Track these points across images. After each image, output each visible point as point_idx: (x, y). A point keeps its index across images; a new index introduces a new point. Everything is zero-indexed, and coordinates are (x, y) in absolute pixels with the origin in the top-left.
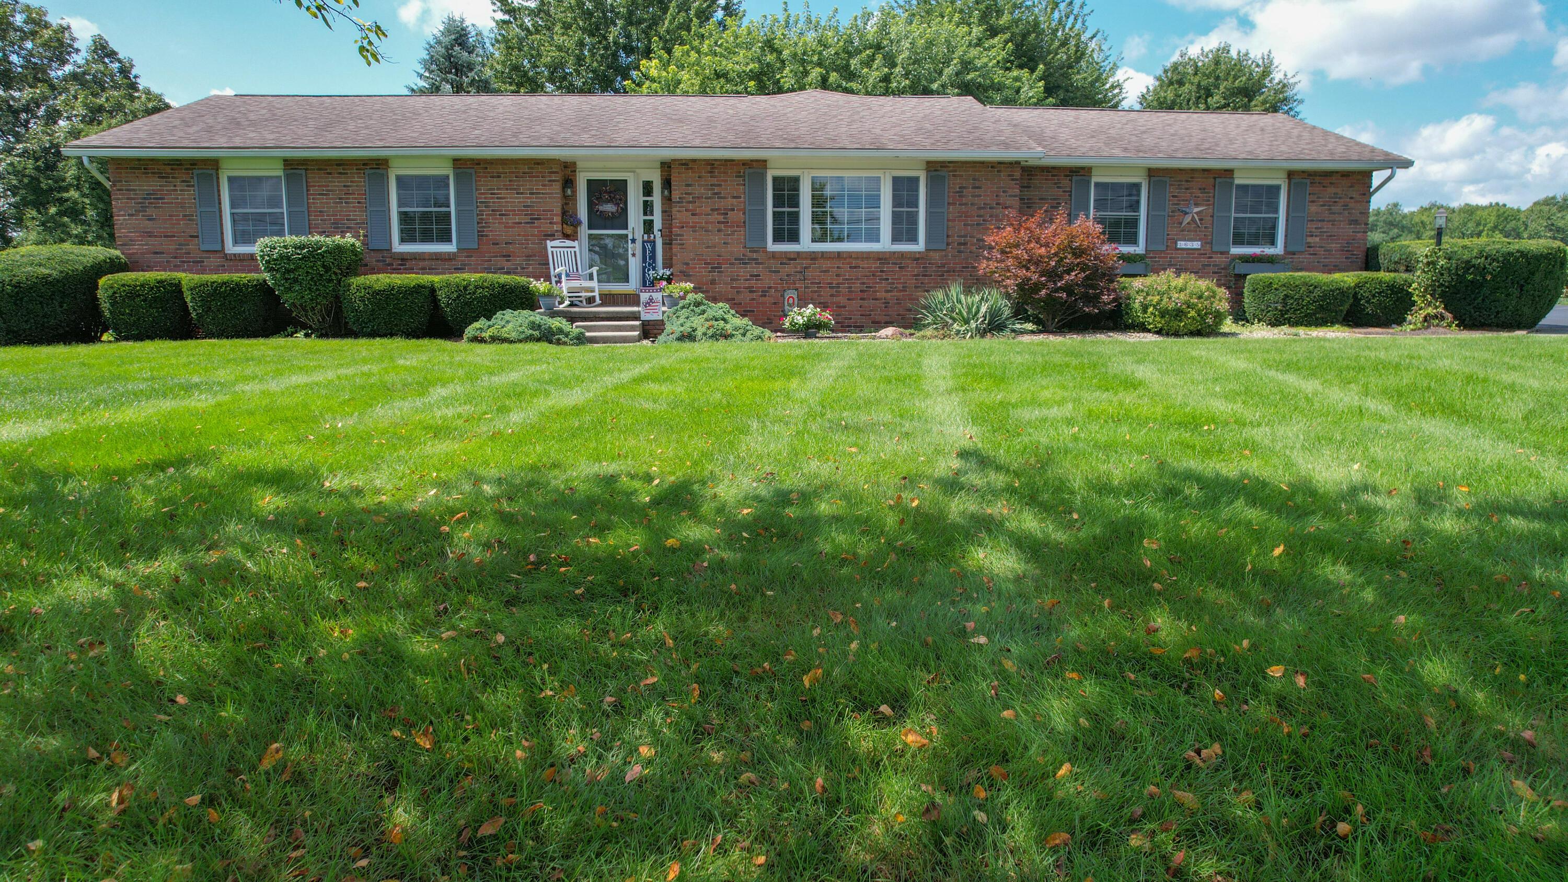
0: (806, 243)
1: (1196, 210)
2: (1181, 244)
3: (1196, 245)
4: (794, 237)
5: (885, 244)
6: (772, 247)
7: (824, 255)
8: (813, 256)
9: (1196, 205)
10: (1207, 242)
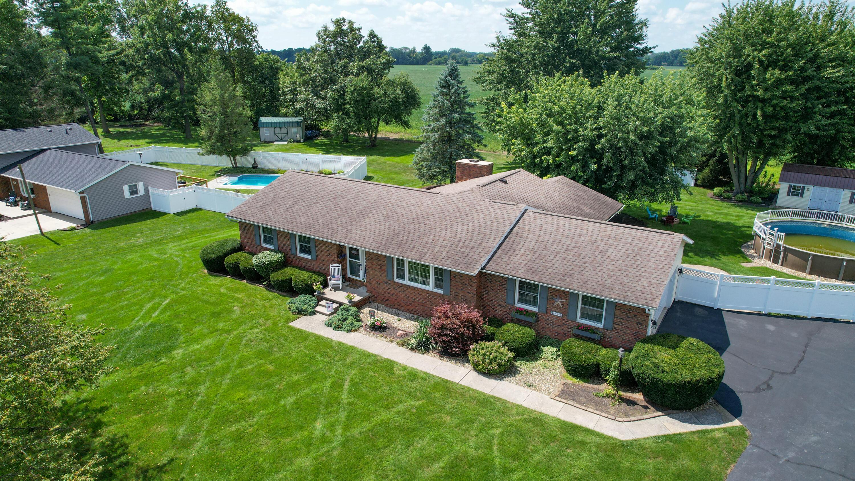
0: (406, 282)
1: (560, 300)
2: (553, 313)
3: (560, 315)
4: (403, 278)
5: (430, 288)
6: (395, 280)
7: (411, 287)
8: (407, 286)
9: (561, 298)
10: (565, 314)
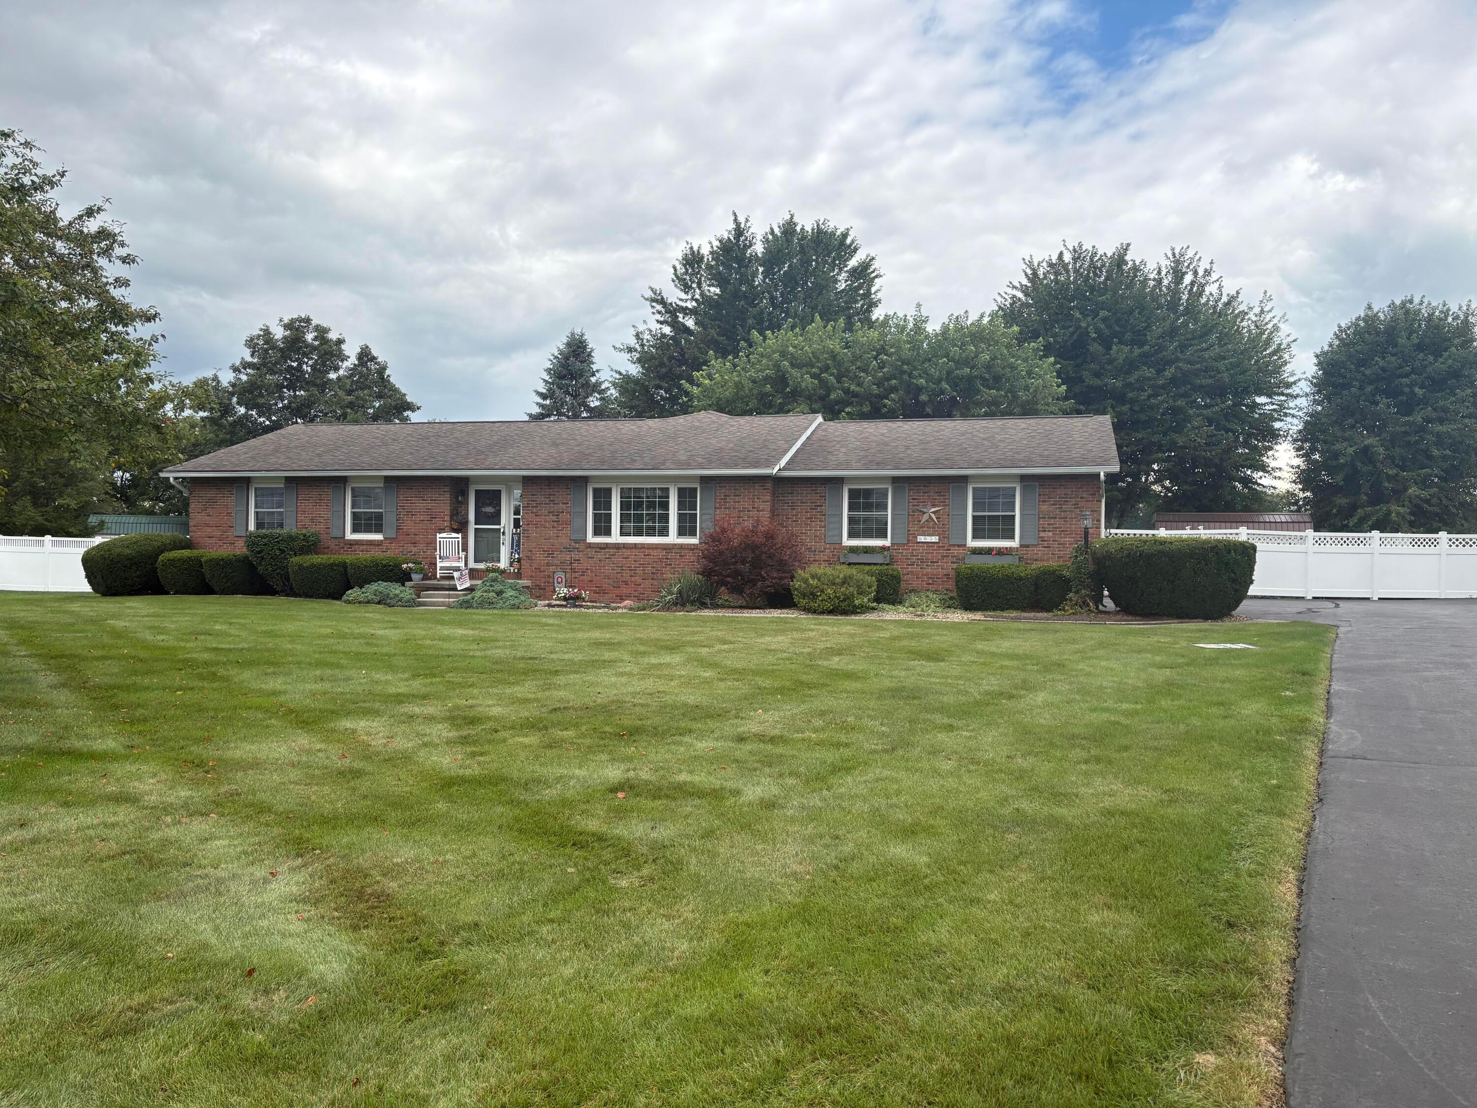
0: (616, 537)
1: (933, 510)
2: (921, 539)
3: (935, 539)
4: (608, 532)
5: (673, 538)
6: (591, 539)
7: (625, 546)
8: (617, 547)
9: (934, 506)
10: (943, 536)
